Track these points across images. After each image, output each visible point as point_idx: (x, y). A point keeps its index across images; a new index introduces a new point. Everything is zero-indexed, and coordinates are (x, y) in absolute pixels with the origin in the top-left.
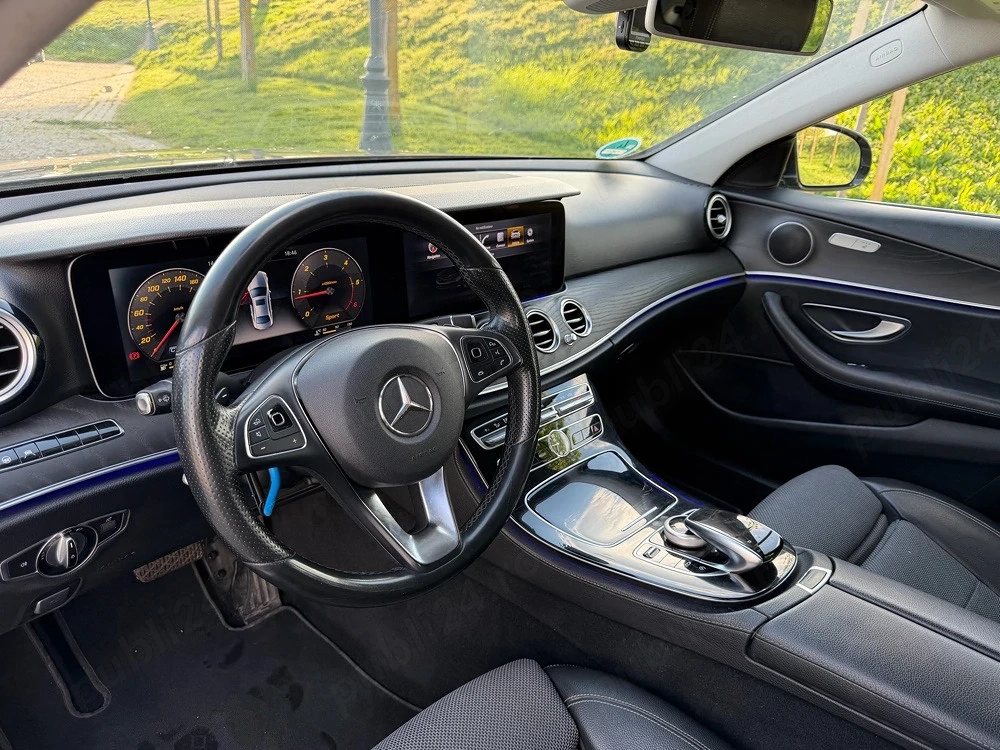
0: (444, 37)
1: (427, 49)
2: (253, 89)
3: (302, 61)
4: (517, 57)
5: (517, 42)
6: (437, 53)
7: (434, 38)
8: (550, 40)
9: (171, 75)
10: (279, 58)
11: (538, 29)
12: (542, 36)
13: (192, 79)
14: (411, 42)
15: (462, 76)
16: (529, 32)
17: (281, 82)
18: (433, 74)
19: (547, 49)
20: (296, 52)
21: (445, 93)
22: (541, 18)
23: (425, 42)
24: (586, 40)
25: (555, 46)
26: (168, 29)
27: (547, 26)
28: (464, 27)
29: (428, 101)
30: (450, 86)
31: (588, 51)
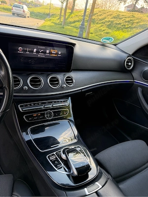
0: (104, 23)
1: (100, 25)
2: (63, 28)
3: (75, 24)
4: (118, 29)
5: (119, 26)
6: (102, 26)
7: (102, 23)
8: (126, 26)
9: (50, 23)
10: (71, 23)
11: (124, 24)
12: (125, 25)
13: (53, 24)
14: (97, 23)
15: (105, 31)
16: (122, 24)
17: (70, 27)
18: (100, 30)
19: (125, 28)
20: (74, 22)
21: (101, 34)
22: (126, 22)
23: (100, 23)
24: (134, 27)
25: (127, 28)
26: (53, 15)
27: (127, 23)
28: (109, 21)
29: (97, 35)
30: (102, 33)
31: (134, 30)
